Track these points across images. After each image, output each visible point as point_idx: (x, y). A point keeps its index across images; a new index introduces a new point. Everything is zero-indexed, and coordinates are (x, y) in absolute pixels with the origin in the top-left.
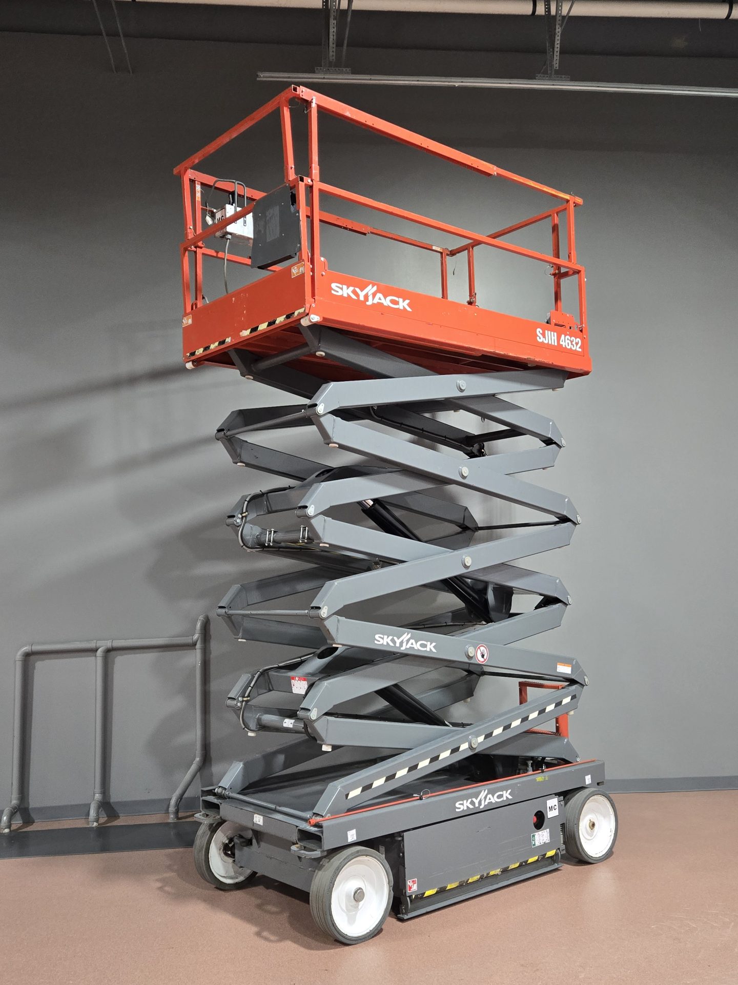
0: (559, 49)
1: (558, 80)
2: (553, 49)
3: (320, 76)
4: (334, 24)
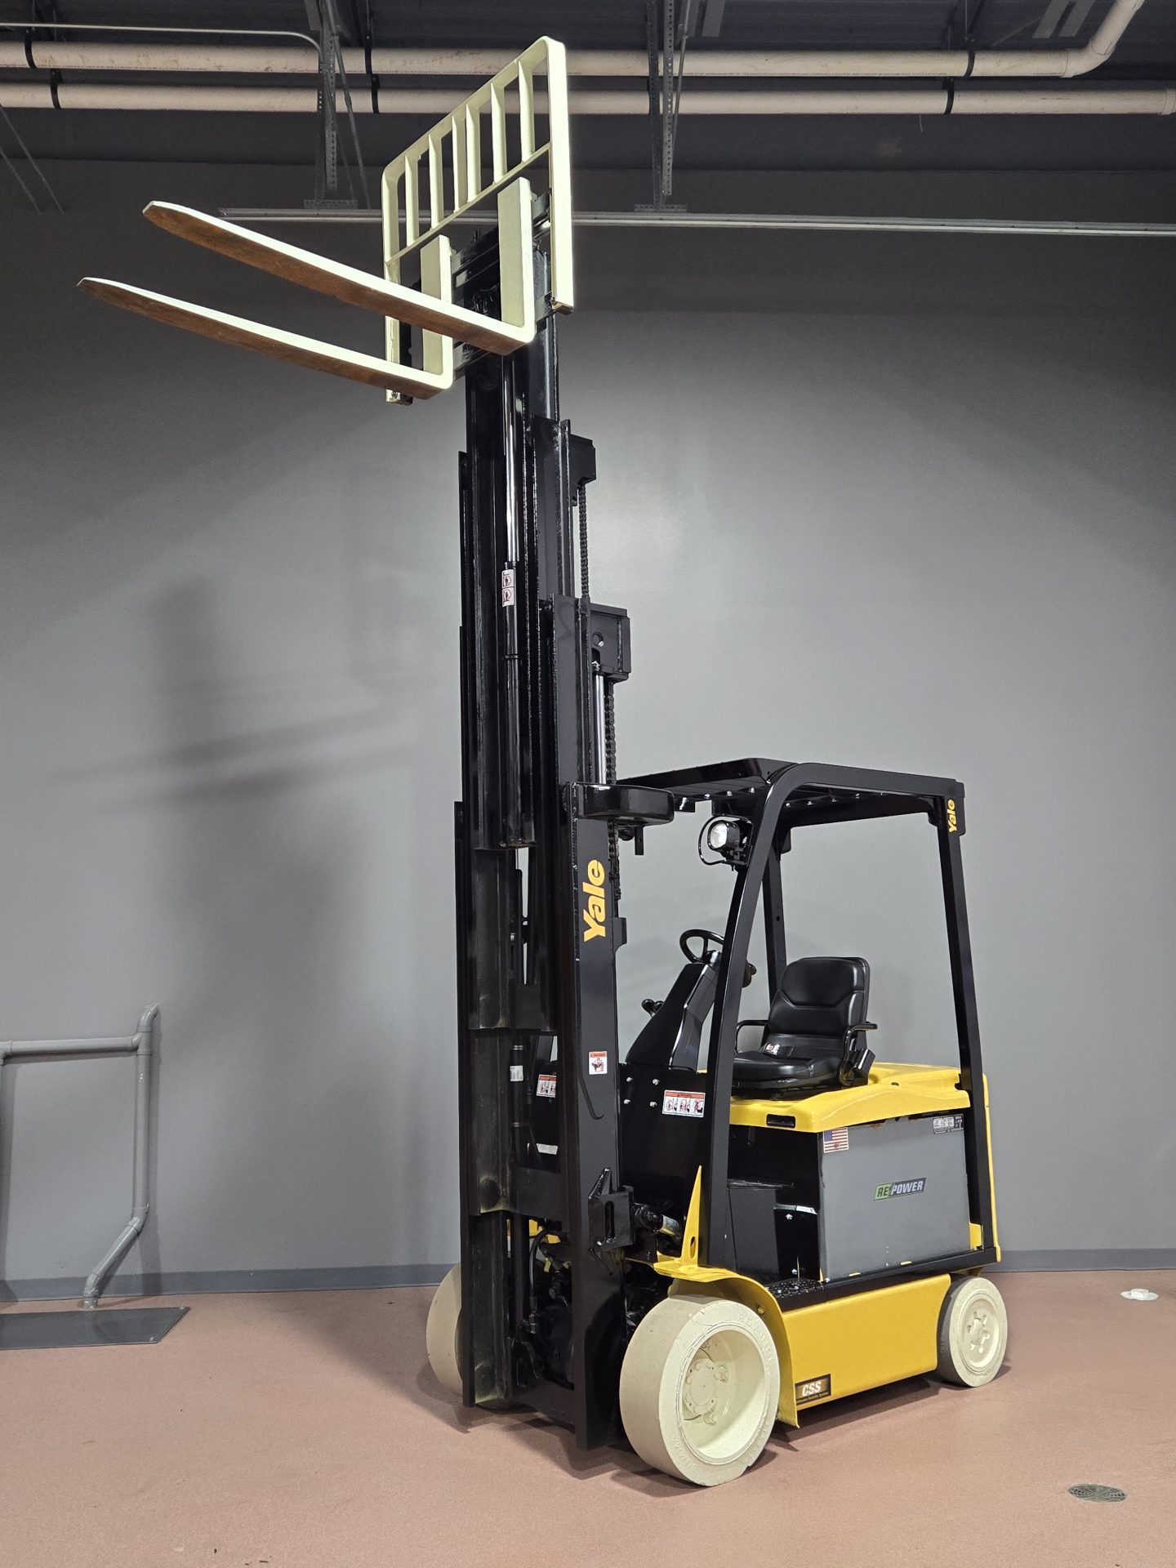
0: (671, 165)
1: (673, 212)
2: (662, 166)
3: (312, 213)
4: (333, 136)
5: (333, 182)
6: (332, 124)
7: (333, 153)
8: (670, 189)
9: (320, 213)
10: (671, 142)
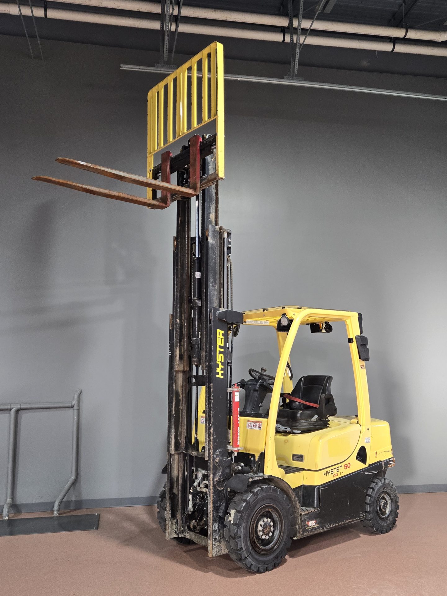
0: (298, 62)
1: (297, 80)
2: (295, 62)
3: (158, 69)
4: (167, 39)
5: (166, 58)
6: (167, 34)
7: (167, 46)
8: (297, 72)
9: (162, 70)
10: (299, 53)
